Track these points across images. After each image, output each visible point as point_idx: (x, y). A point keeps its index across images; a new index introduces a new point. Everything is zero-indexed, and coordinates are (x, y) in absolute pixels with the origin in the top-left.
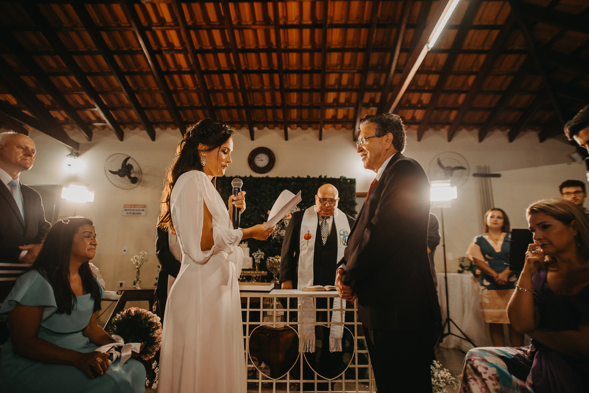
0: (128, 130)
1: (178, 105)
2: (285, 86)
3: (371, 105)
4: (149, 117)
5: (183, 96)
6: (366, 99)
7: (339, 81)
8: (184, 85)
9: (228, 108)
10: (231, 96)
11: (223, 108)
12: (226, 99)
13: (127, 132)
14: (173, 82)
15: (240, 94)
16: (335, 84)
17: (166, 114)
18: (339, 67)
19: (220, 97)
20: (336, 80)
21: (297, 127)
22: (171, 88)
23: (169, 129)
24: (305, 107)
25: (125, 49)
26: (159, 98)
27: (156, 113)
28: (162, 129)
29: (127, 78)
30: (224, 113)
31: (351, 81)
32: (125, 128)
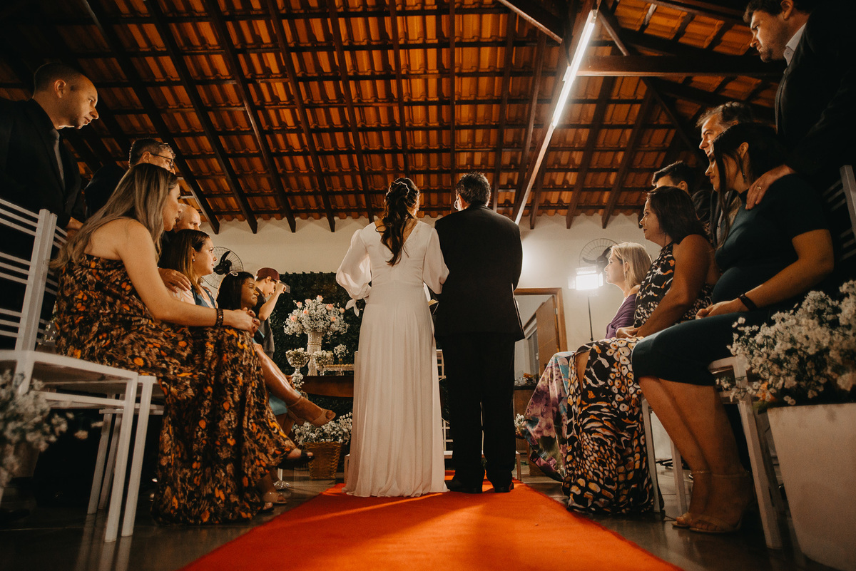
0: (225, 221)
1: (287, 190)
2: (411, 167)
3: (510, 187)
4: (251, 205)
5: (293, 180)
6: (504, 180)
7: (471, 160)
8: (295, 167)
9: (345, 193)
10: (348, 179)
11: (338, 193)
12: (343, 184)
13: (223, 223)
14: (283, 165)
15: (359, 178)
16: (467, 164)
17: (271, 200)
18: (470, 145)
19: (336, 180)
20: (468, 159)
21: (425, 214)
22: (280, 171)
23: (274, 219)
24: (434, 191)
25: (233, 130)
26: (265, 183)
27: (259, 201)
28: (265, 219)
29: (231, 160)
30: (340, 199)
31: (484, 161)
32: (221, 219)
